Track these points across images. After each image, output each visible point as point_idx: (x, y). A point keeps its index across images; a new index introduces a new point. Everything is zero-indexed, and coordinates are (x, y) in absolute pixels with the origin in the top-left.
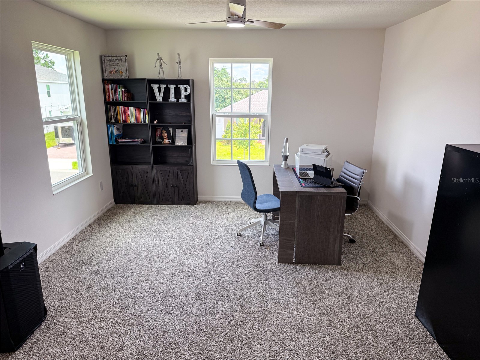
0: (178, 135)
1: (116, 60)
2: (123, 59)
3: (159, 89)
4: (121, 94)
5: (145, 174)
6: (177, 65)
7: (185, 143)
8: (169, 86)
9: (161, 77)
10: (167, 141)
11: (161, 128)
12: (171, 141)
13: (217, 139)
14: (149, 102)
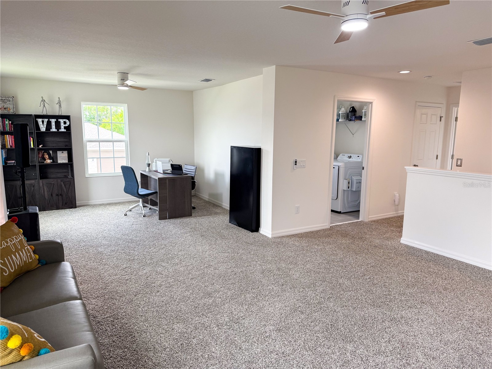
0: (60, 156)
1: (5, 100)
2: (11, 99)
3: (43, 122)
4: (8, 126)
5: (32, 187)
6: (58, 106)
7: (66, 161)
8: (50, 120)
9: (45, 113)
10: (49, 161)
11: (43, 151)
12: (52, 161)
13: (88, 158)
14: (35, 131)
